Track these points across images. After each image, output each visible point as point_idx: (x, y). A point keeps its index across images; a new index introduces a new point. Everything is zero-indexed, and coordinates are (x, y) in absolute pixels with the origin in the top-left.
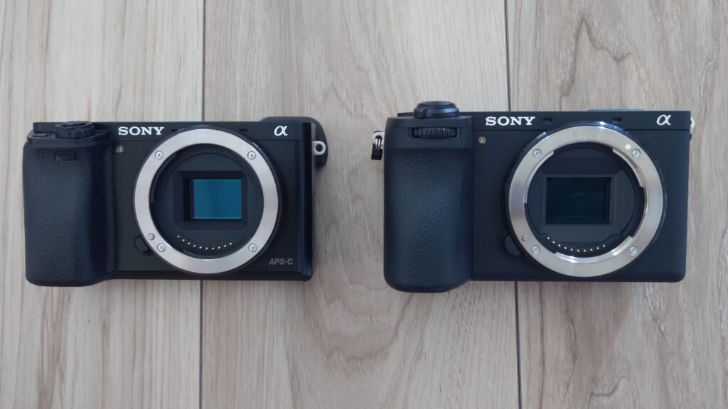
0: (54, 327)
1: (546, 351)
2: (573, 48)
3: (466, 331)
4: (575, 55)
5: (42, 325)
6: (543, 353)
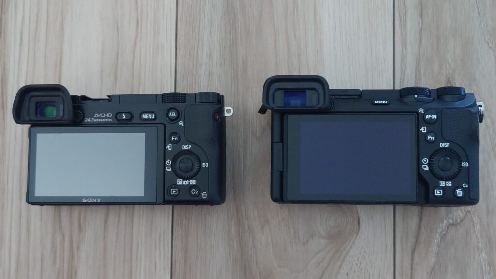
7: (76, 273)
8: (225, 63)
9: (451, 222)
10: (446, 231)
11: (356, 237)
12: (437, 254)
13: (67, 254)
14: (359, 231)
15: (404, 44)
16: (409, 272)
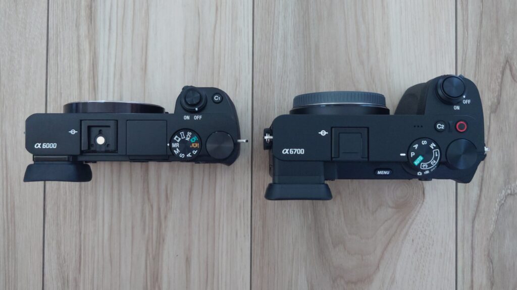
0: (154, 259)
1: (474, 280)
2: (500, 80)
3: (423, 266)
4: (501, 85)
5: (146, 257)
6: (472, 281)
7: (164, 240)
8: (298, 45)
9: (509, 192)
10: (505, 201)
11: (421, 206)
12: (496, 221)
13: (155, 223)
14: (423, 201)
15: (466, 27)
16: (470, 238)
